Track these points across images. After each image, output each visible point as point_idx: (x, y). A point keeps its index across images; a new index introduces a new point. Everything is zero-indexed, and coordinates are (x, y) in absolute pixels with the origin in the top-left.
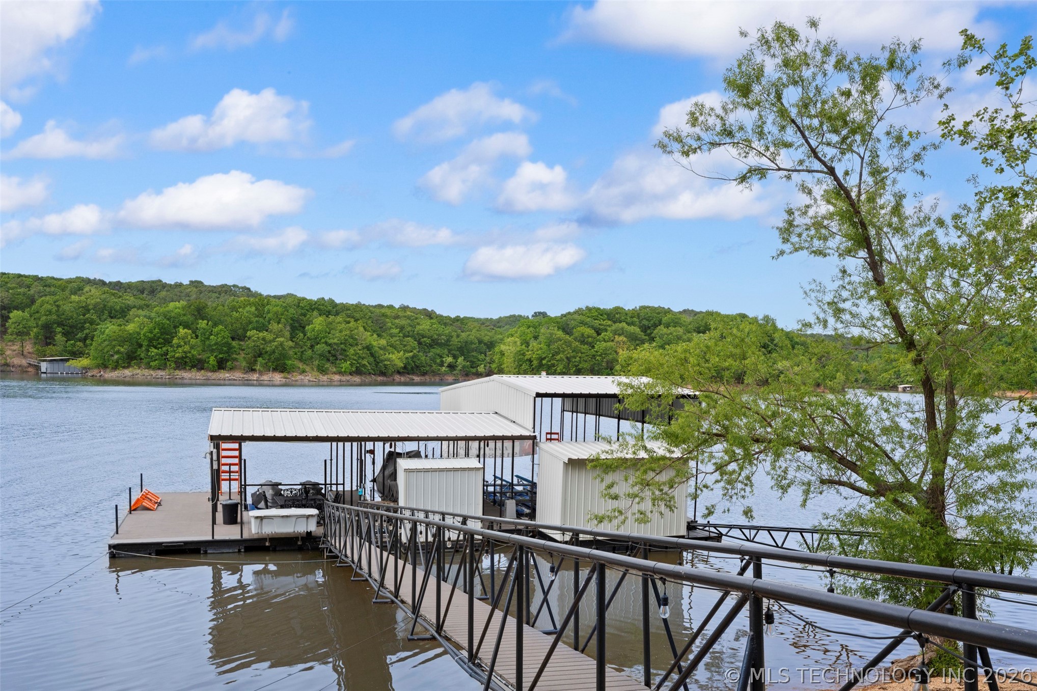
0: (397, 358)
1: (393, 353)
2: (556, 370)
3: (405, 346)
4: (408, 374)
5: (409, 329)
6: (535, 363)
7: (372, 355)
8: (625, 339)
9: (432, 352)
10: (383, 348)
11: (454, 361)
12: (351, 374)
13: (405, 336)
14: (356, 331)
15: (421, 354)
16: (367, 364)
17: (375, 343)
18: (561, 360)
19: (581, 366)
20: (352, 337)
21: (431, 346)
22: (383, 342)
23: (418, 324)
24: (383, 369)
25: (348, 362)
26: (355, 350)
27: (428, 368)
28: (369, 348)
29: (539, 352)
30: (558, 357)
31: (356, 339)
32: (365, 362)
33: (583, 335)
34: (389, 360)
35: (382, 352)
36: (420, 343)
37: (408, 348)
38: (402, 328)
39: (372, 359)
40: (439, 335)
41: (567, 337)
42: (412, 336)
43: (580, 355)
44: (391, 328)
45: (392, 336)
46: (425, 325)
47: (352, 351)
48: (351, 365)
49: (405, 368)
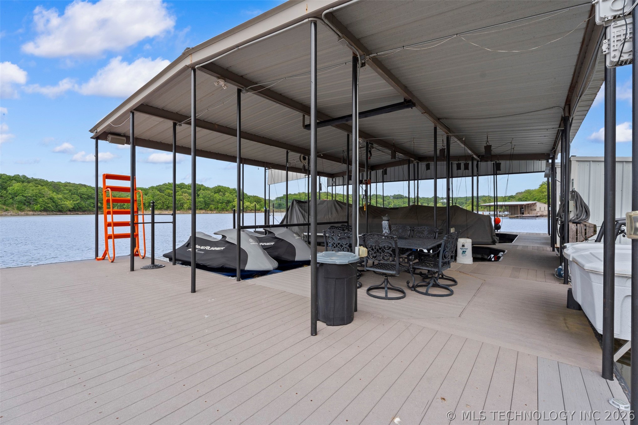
0: (69, 204)
1: (66, 201)
2: (157, 207)
3: (73, 198)
4: (75, 211)
5: (75, 191)
6: (147, 205)
7: (54, 202)
8: (187, 195)
9: (88, 202)
10: (61, 199)
11: (101, 205)
12: (40, 211)
13: (72, 194)
14: (43, 190)
15: (82, 202)
16: (51, 206)
17: (55, 197)
18: (160, 203)
19: (169, 205)
20: (40, 193)
21: (88, 199)
22: (60, 196)
23: (80, 189)
24: (61, 209)
25: (39, 205)
26: (43, 200)
27: (86, 209)
28: (51, 199)
29: (149, 200)
30: (158, 202)
31: (43, 194)
32: (50, 205)
33: (169, 193)
34: (64, 204)
35: (59, 201)
36: (81, 197)
37: (75, 199)
38: (70, 191)
39: (54, 204)
40: (92, 194)
41: (162, 194)
42: (77, 194)
43: (168, 201)
44: (64, 190)
45: (65, 194)
46: (83, 190)
47: (41, 200)
48: (41, 206)
49: (73, 208)
